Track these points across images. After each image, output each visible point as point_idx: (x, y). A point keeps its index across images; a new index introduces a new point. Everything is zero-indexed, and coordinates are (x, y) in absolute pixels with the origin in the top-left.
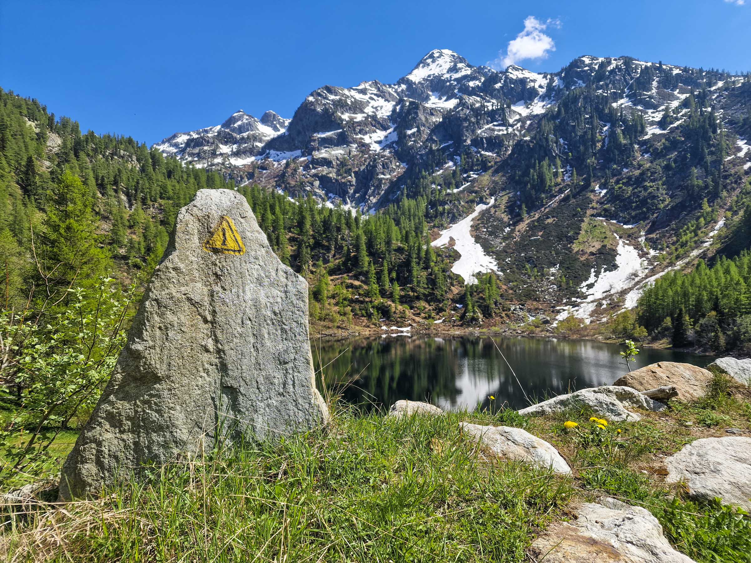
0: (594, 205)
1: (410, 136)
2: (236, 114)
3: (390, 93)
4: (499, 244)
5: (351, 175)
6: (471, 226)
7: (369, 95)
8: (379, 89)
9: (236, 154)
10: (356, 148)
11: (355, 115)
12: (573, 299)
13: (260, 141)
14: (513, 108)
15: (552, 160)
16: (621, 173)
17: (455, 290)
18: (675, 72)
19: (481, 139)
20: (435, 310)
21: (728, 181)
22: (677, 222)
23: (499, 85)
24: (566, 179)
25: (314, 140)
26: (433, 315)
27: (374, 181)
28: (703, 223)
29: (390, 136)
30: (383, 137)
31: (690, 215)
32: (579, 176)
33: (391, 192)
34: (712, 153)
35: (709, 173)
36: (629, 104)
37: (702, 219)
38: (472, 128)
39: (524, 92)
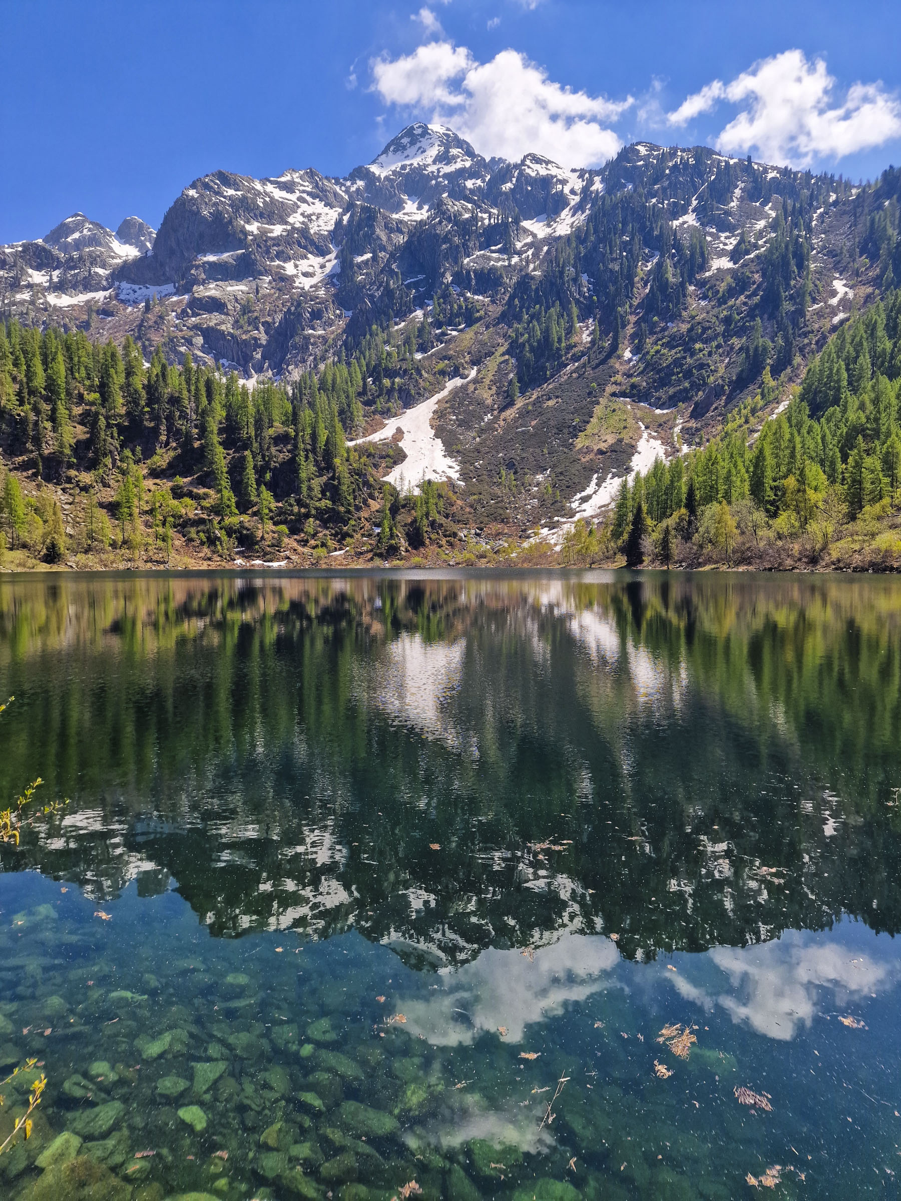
0: (619, 378)
1: (359, 266)
2: (70, 220)
3: (335, 194)
4: (470, 438)
5: (257, 329)
6: (434, 412)
7: (298, 194)
8: (316, 186)
9: (59, 287)
10: (270, 283)
11: (272, 227)
12: (556, 518)
13: (103, 266)
14: (526, 224)
15: (565, 306)
16: (664, 329)
17: (375, 505)
18: (771, 175)
19: (468, 272)
20: (335, 535)
21: (806, 341)
22: (726, 404)
23: (509, 185)
24: (586, 338)
25: (197, 267)
26: (331, 543)
27: (297, 339)
28: (761, 403)
29: (329, 266)
30: (317, 267)
31: (746, 391)
32: (604, 333)
33: (323, 359)
34: (791, 298)
35: (781, 327)
36: (694, 223)
37: (759, 397)
38: (455, 254)
39: (545, 200)
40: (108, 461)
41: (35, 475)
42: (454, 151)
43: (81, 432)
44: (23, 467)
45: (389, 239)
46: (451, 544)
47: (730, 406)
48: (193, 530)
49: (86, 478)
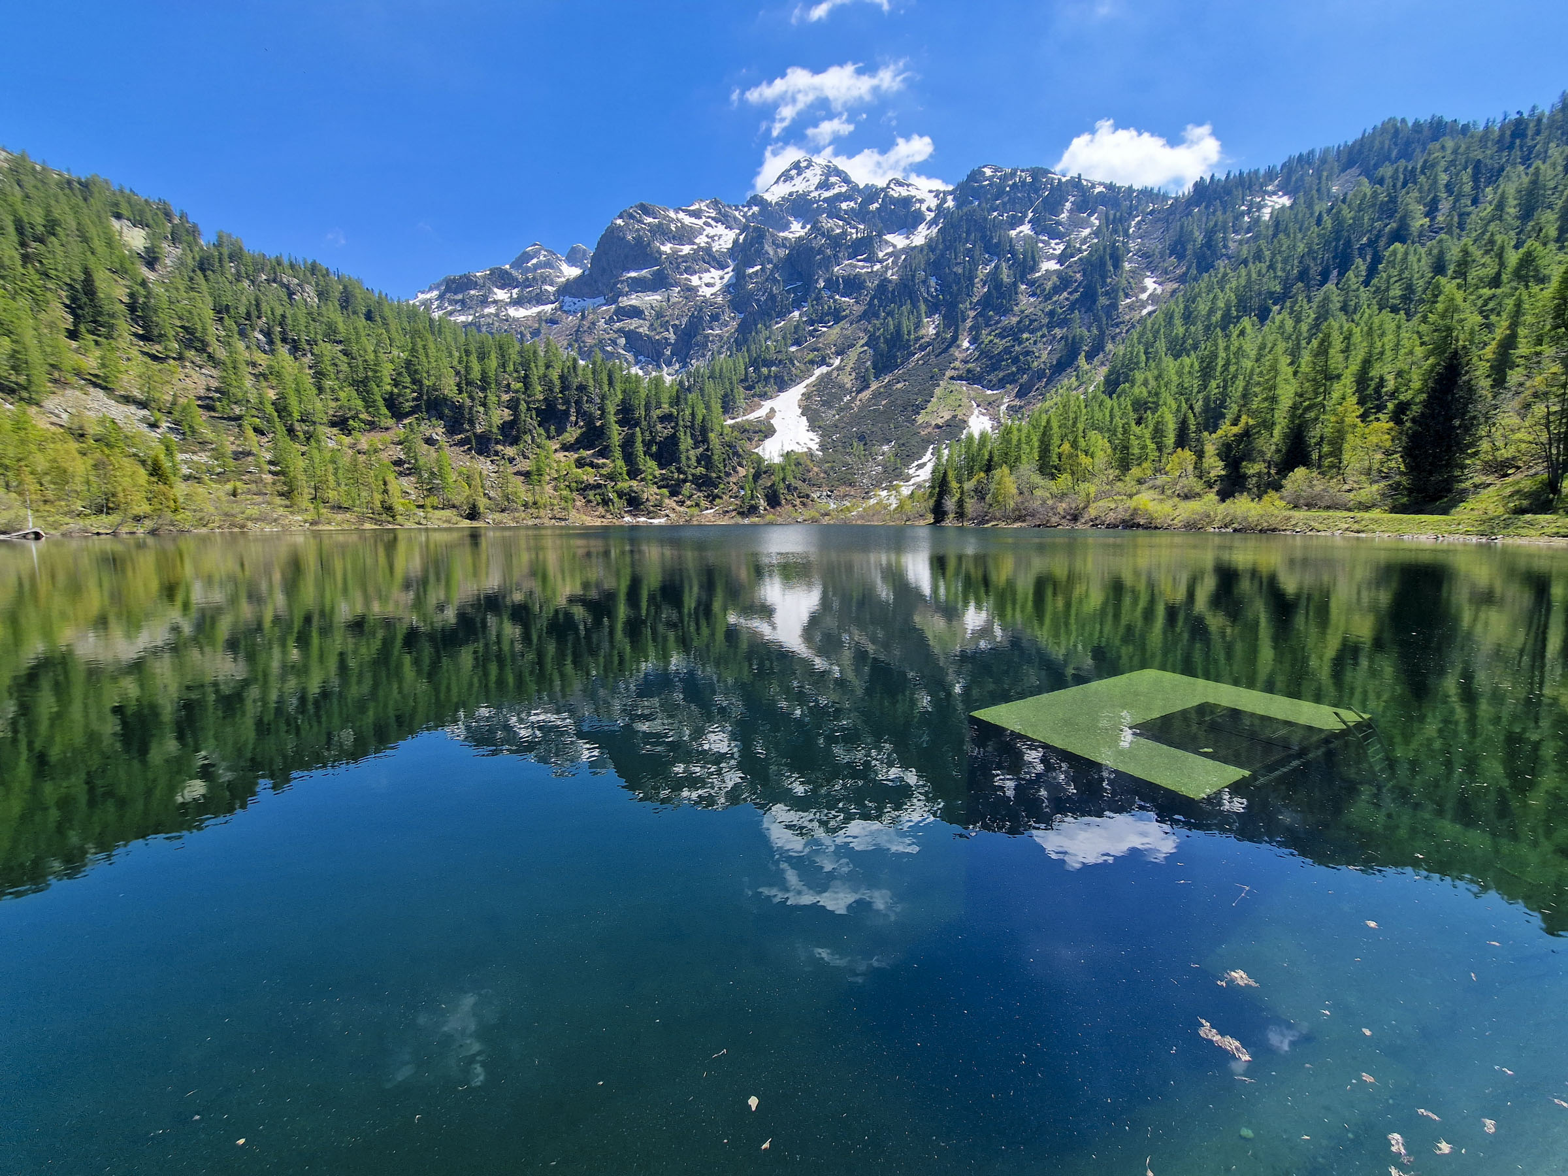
0: (957, 364)
1: (750, 276)
2: (531, 249)
3: (735, 218)
4: (830, 416)
5: (668, 331)
6: (803, 395)
7: (704, 219)
8: (720, 213)
9: (518, 302)
10: (679, 292)
11: (682, 247)
12: (895, 482)
13: (552, 284)
14: (888, 237)
15: (915, 305)
16: (998, 322)
17: (742, 471)
18: (1097, 190)
19: (837, 278)
20: (707, 497)
21: (1118, 330)
22: (1047, 384)
23: (876, 205)
24: (932, 331)
25: (622, 282)
26: (703, 503)
27: (699, 337)
28: (1076, 384)
29: (727, 277)
30: (717, 278)
31: (1064, 374)
32: (947, 326)
33: (720, 353)
34: (1107, 293)
35: (1097, 319)
36: (1029, 232)
37: (1074, 379)
38: (827, 263)
39: (906, 216)
40: (528, 438)
41: (470, 449)
42: (833, 179)
43: (507, 414)
44: (461, 443)
45: (776, 252)
46: (804, 504)
47: (1049, 387)
48: (591, 493)
49: (510, 451)
